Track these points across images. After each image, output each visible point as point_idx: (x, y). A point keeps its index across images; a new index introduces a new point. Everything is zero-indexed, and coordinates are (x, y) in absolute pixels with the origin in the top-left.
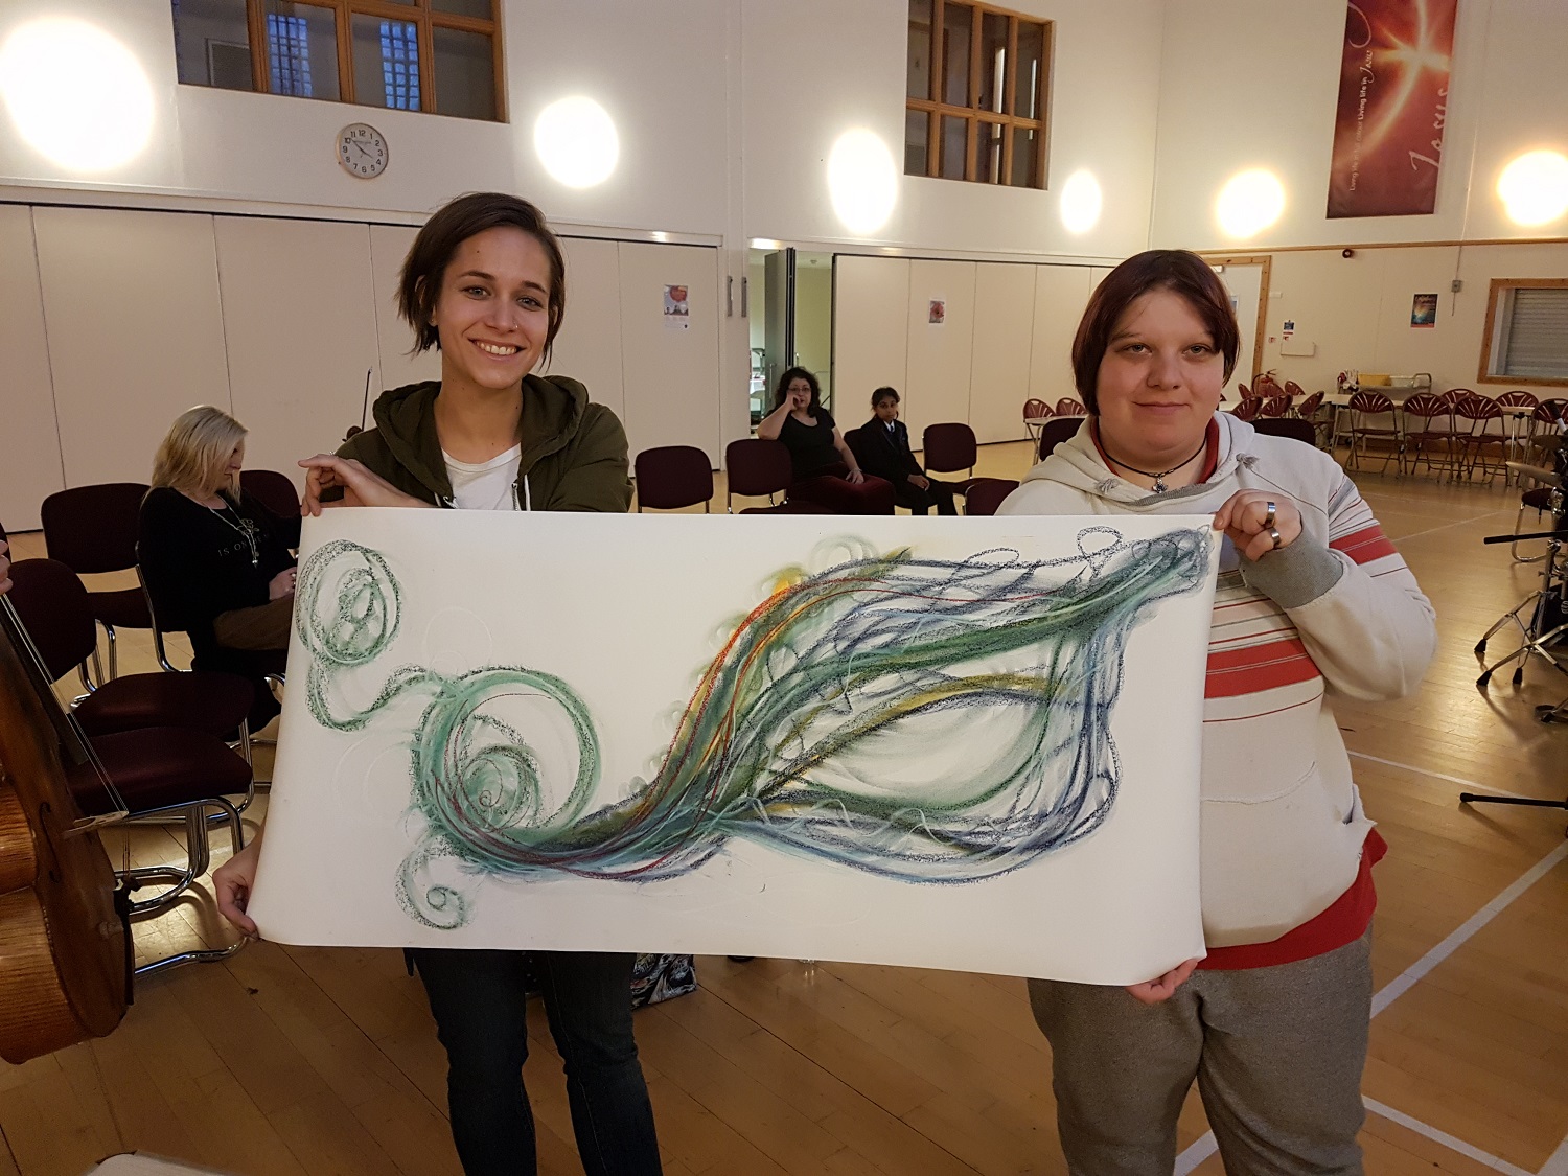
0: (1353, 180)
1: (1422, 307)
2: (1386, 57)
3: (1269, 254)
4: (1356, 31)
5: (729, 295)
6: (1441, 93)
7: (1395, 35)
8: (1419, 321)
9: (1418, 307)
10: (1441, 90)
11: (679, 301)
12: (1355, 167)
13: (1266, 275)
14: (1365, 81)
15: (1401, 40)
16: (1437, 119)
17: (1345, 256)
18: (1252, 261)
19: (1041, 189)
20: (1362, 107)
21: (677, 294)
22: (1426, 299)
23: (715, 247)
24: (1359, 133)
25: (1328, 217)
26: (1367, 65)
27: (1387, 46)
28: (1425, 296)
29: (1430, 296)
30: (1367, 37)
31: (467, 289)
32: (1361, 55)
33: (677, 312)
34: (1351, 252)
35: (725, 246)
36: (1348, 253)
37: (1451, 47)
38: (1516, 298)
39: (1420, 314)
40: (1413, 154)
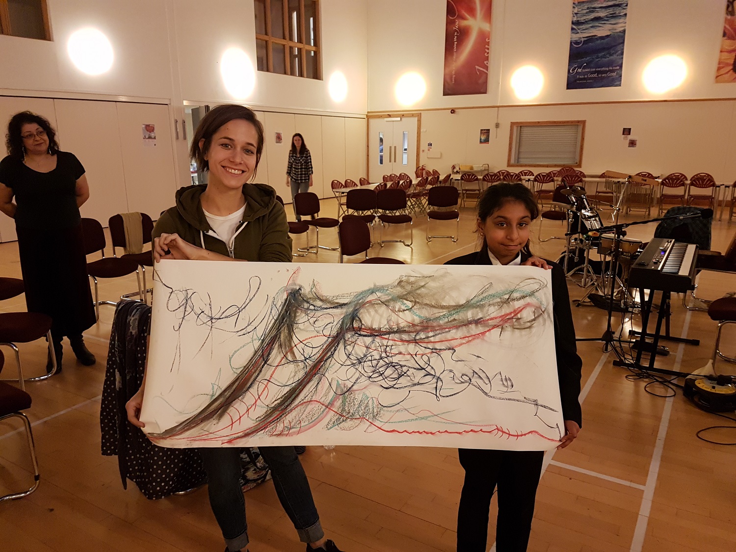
0: (453, 79)
1: (484, 135)
2: (464, 23)
3: (420, 112)
4: (451, 11)
5: (176, 129)
6: (487, 40)
7: (468, 14)
8: (483, 141)
9: (482, 135)
10: (487, 39)
11: (150, 132)
12: (453, 72)
13: (419, 121)
14: (456, 34)
15: (469, 16)
16: (486, 52)
17: (452, 113)
18: (413, 115)
19: (320, 80)
20: (455, 45)
21: (149, 128)
22: (485, 131)
23: (167, 104)
24: (454, 57)
25: (444, 95)
26: (457, 27)
27: (464, 18)
28: (485, 130)
29: (487, 130)
30: (456, 15)
31: (222, 145)
32: (453, 22)
33: (150, 138)
34: (454, 111)
35: (172, 104)
36: (453, 111)
37: (490, 21)
38: (520, 130)
39: (483, 138)
40: (477, 67)
